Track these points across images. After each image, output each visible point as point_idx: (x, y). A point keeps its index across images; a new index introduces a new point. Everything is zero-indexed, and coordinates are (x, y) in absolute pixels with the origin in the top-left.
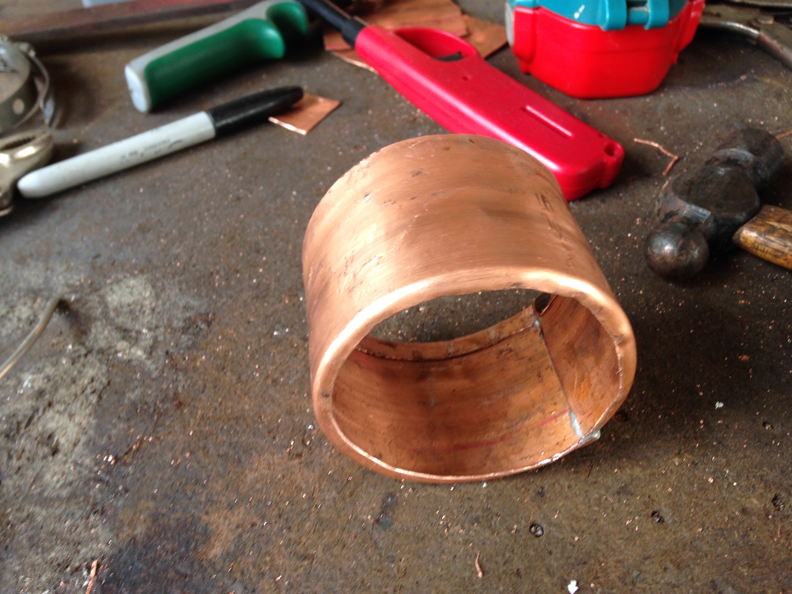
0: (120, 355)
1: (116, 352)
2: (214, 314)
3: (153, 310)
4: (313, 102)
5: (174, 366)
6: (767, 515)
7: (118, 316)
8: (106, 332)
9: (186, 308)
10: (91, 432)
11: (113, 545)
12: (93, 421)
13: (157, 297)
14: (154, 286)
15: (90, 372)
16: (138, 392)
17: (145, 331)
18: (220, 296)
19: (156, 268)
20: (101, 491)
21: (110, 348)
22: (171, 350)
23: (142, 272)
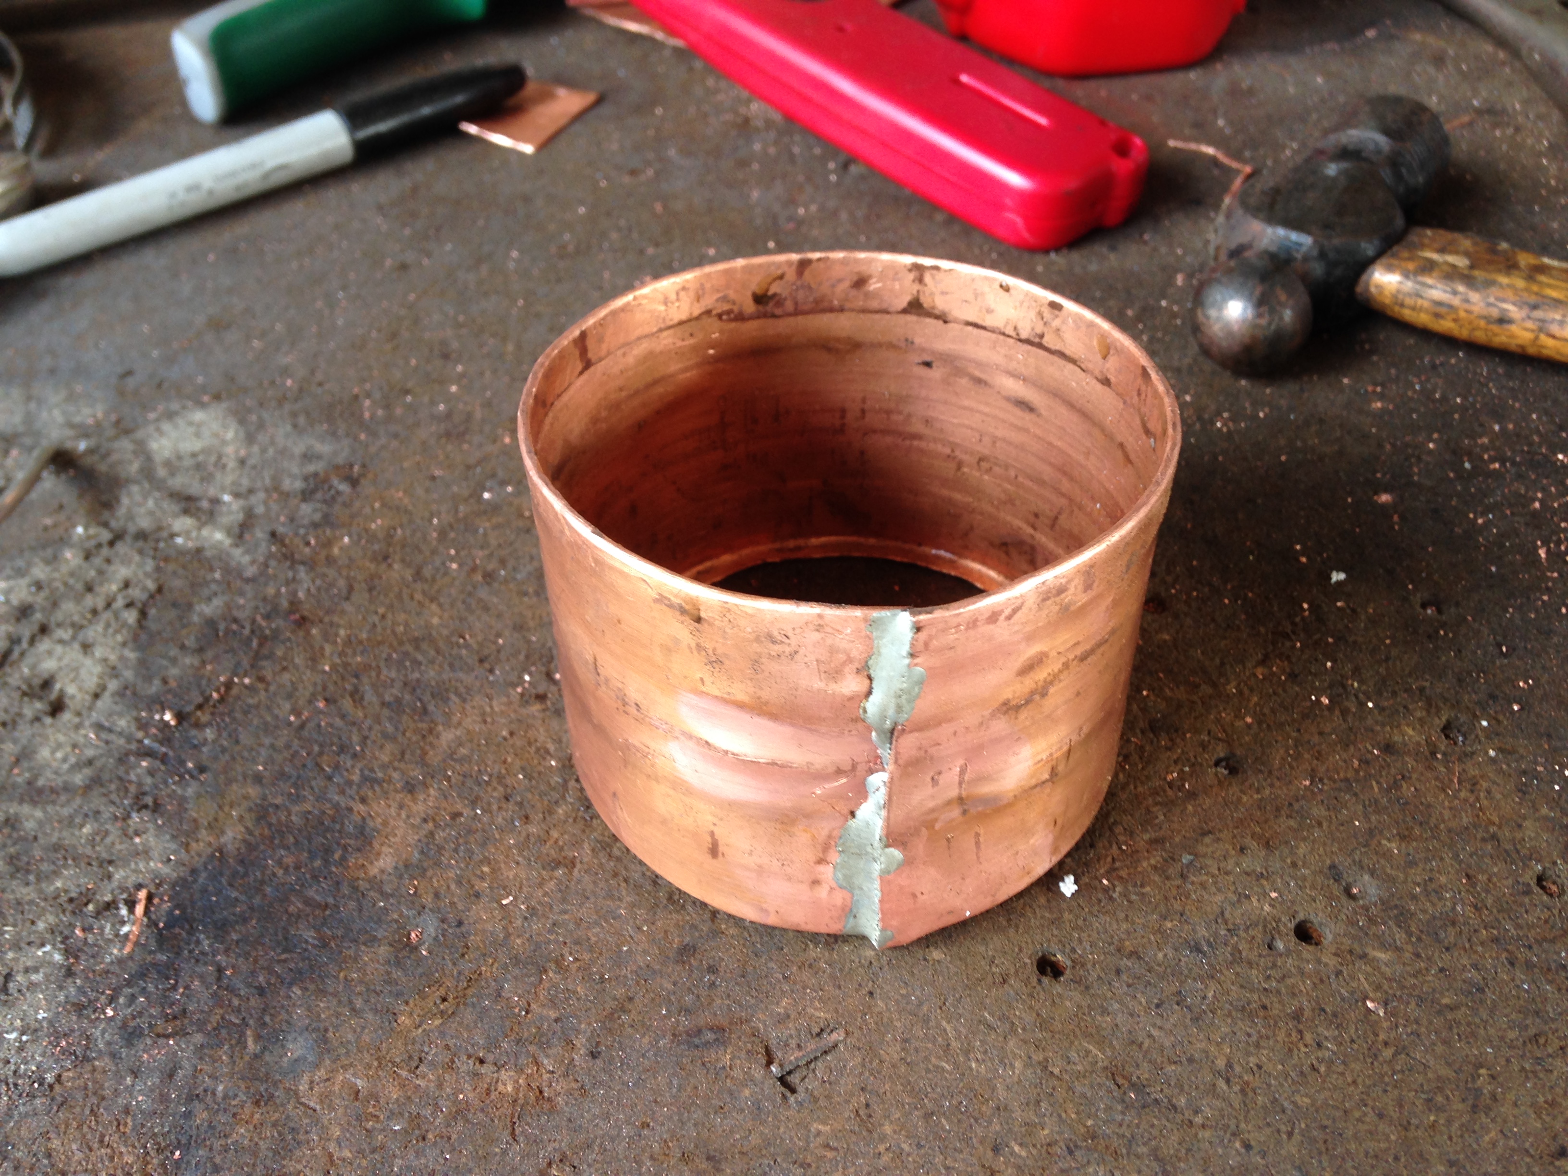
0: (179, 540)
1: (172, 536)
2: (364, 466)
3: (242, 462)
4: (546, 96)
5: (289, 557)
6: (1433, 754)
7: (172, 474)
8: (150, 503)
9: (308, 457)
10: (129, 674)
11: (180, 863)
12: (131, 655)
13: (250, 439)
14: (242, 422)
15: (123, 572)
16: (217, 602)
17: (227, 498)
18: (374, 434)
19: (245, 390)
20: (151, 772)
21: (160, 529)
22: (281, 530)
23: (217, 397)
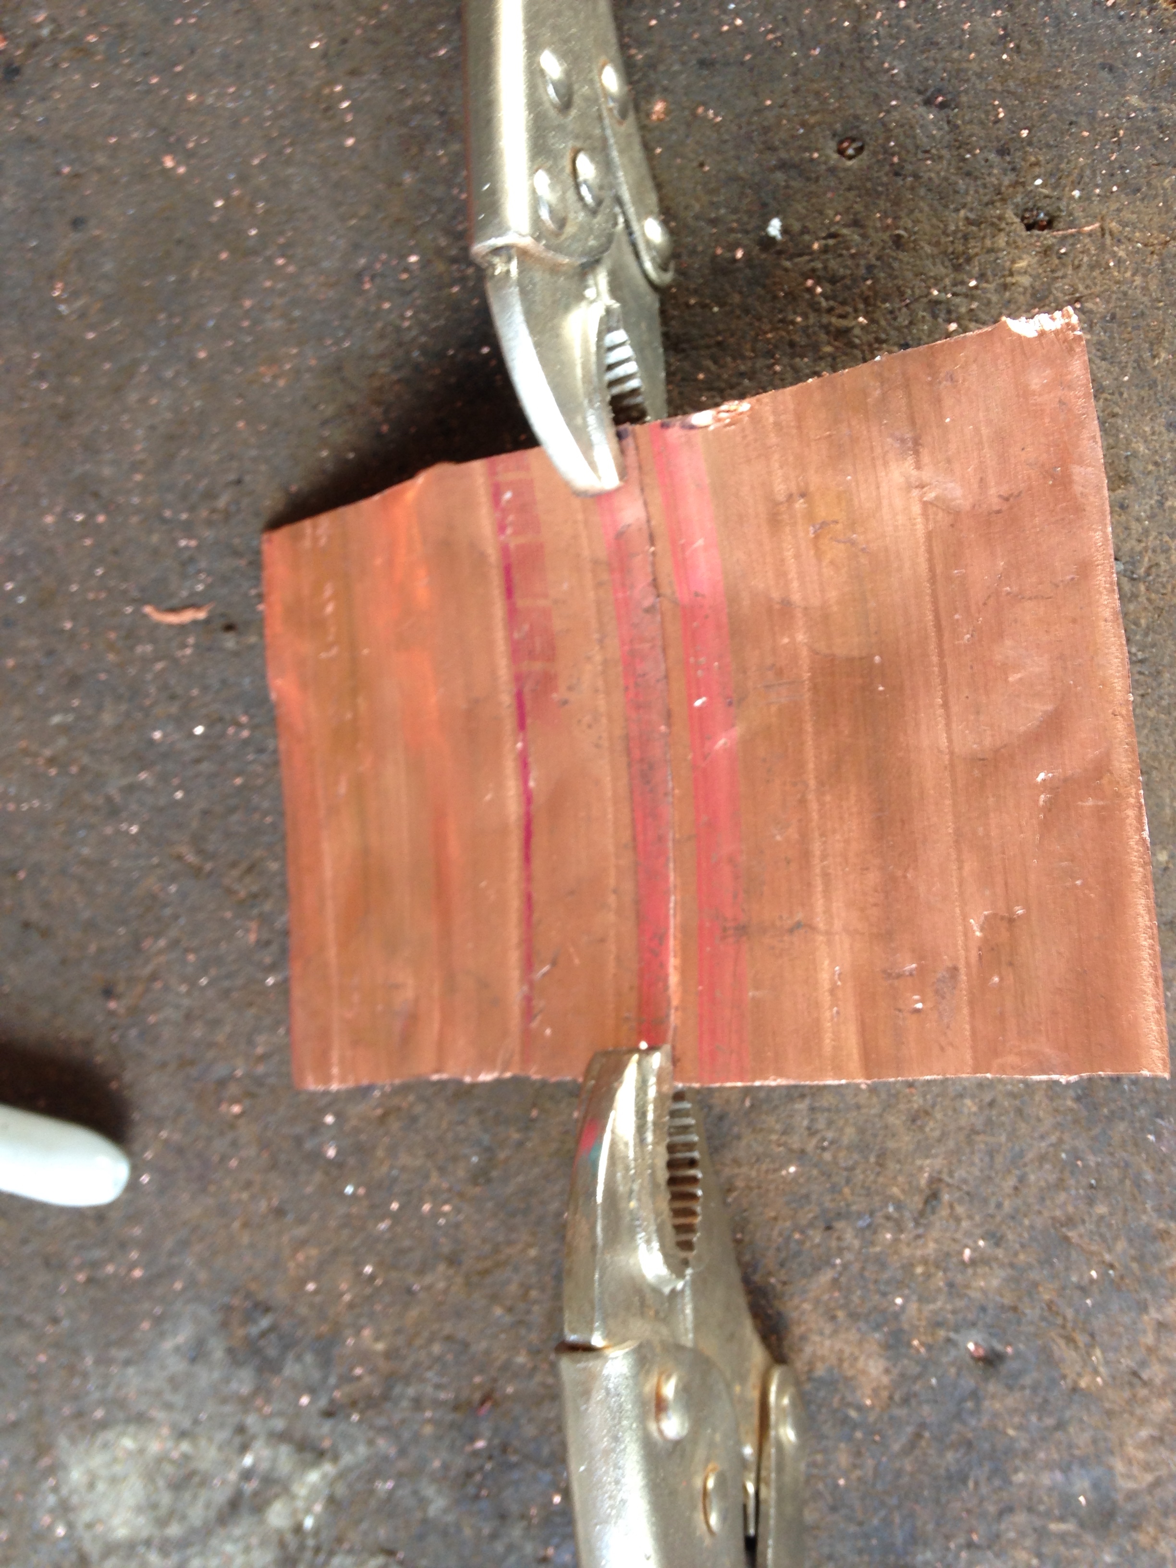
0: (309, 1523)
1: (298, 1529)
2: (235, 1291)
3: (182, 1435)
5: (376, 1401)
7: (183, 1518)
8: (229, 1548)
9: (195, 1355)
13: (141, 1420)
14: (103, 1425)
16: (429, 1491)
17: (248, 1460)
18: (175, 1270)
19: (39, 1413)
21: (282, 1545)
22: (323, 1403)
23: (43, 1448)
